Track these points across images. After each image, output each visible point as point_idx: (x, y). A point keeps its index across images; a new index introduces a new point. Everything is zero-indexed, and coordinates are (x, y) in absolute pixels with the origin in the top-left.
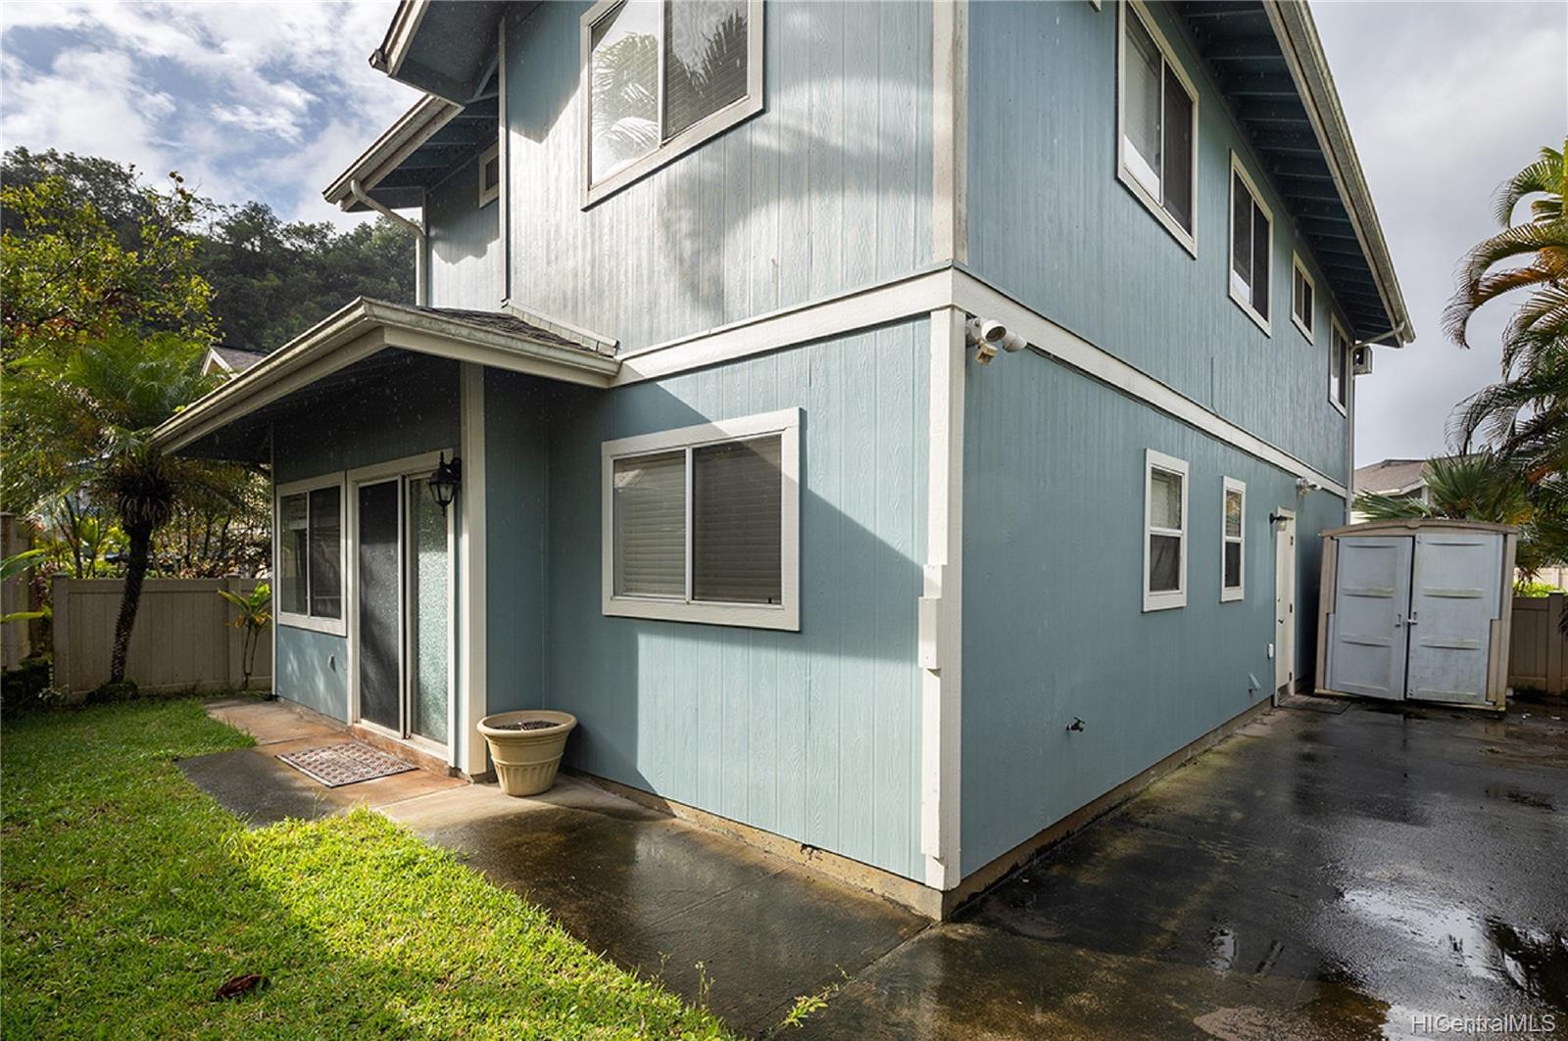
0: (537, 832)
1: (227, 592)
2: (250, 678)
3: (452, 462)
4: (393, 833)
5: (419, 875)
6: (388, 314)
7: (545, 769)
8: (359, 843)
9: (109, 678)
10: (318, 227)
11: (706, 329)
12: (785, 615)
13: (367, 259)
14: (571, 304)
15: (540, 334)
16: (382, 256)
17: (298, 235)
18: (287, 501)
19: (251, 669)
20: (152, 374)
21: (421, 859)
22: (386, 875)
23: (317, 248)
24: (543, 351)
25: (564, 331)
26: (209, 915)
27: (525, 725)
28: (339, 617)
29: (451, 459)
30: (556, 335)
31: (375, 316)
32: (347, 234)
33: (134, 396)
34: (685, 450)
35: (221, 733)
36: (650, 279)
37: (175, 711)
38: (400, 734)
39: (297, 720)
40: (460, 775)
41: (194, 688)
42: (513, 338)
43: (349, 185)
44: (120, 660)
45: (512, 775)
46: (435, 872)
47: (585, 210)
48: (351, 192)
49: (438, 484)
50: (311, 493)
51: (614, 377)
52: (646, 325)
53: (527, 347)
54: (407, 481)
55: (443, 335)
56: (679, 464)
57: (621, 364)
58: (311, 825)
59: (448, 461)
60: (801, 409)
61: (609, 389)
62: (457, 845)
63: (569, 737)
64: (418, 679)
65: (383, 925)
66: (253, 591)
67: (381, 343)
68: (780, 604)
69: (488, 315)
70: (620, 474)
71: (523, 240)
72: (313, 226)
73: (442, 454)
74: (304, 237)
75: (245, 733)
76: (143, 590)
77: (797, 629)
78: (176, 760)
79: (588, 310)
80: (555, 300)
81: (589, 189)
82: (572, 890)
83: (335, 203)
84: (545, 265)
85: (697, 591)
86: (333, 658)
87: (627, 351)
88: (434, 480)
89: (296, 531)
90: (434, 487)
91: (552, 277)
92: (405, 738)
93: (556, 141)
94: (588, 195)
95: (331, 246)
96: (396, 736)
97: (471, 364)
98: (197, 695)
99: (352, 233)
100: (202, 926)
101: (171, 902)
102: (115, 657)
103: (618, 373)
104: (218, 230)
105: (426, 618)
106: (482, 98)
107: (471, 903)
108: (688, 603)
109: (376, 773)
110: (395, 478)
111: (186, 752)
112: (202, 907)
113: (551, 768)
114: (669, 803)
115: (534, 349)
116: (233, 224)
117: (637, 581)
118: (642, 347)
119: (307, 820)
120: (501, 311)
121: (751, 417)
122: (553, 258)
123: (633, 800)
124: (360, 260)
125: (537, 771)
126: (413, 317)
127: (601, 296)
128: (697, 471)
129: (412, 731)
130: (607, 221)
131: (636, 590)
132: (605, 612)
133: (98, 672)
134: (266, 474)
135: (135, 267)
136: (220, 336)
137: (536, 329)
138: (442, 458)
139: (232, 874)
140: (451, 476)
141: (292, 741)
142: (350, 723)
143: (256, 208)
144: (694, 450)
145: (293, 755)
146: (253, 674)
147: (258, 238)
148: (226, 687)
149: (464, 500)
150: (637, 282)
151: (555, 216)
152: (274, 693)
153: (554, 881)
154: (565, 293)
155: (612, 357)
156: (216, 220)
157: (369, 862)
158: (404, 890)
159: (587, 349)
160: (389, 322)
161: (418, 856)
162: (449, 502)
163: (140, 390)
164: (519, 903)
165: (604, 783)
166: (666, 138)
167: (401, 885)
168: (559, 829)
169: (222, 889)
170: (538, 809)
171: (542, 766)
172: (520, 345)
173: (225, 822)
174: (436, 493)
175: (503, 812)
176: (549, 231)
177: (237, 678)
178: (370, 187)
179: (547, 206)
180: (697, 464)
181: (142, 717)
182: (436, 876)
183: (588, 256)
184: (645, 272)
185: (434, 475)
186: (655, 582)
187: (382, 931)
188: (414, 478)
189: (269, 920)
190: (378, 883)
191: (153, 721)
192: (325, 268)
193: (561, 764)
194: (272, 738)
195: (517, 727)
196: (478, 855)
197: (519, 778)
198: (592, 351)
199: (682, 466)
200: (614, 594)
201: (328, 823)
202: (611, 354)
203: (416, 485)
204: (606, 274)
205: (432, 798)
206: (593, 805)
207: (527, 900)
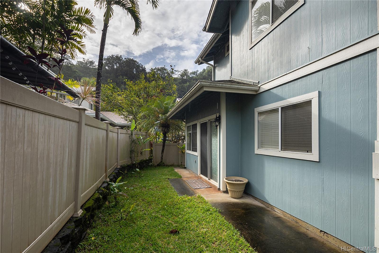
0: (238, 208)
1: (178, 146)
2: (182, 163)
3: (219, 116)
4: (205, 202)
5: (210, 214)
6: (204, 83)
7: (240, 192)
8: (199, 203)
9: (160, 162)
10: (196, 71)
11: (285, 73)
12: (314, 156)
13: (205, 76)
14: (247, 74)
15: (238, 83)
16: (207, 75)
17: (192, 74)
18: (188, 127)
19: (182, 161)
20: (167, 104)
21: (211, 210)
22: (203, 212)
23: (196, 76)
24: (239, 87)
25: (245, 81)
26: (170, 213)
27: (235, 180)
28: (197, 152)
29: (218, 115)
30: (243, 83)
31: (202, 84)
32: (201, 72)
33: (164, 108)
34: (279, 108)
35: (176, 174)
36: (268, 62)
37: (169, 169)
38: (208, 179)
39: (189, 173)
40: (220, 190)
41: (173, 164)
42: (232, 84)
43: (199, 59)
44: (162, 158)
45: (232, 193)
46: (214, 214)
47: (250, 49)
48: (200, 61)
49: (216, 122)
50: (192, 125)
51: (258, 91)
52: (267, 75)
53: (235, 86)
54: (210, 121)
55: (216, 86)
56: (277, 112)
57: (260, 87)
58: (190, 197)
59: (218, 116)
60: (319, 91)
61: (257, 94)
62: (219, 208)
63: (246, 185)
64: (212, 167)
65: (202, 225)
66: (183, 146)
67: (203, 90)
68: (312, 153)
69: (227, 81)
70: (260, 117)
71: (235, 61)
72: (195, 71)
73: (216, 115)
74: (193, 74)
75: (180, 175)
76: (165, 145)
77: (318, 161)
78: (168, 179)
79: (251, 75)
80: (243, 74)
81: (251, 44)
82: (246, 227)
83: (197, 64)
84: (240, 66)
85: (283, 148)
86: (196, 160)
87: (261, 83)
88: (215, 121)
89: (189, 133)
90: (215, 122)
91: (242, 68)
92: (209, 180)
93: (243, 34)
94: (251, 45)
95: (198, 75)
96: (207, 179)
97: (223, 92)
98: (174, 166)
99: (202, 71)
100: (169, 216)
101: (164, 209)
102: (161, 158)
103: (259, 89)
104: (179, 76)
105: (213, 153)
106: (226, 30)
107: (221, 224)
108: (280, 151)
109: (202, 187)
110: (207, 121)
111: (170, 178)
112: (169, 211)
113: (241, 192)
114: (274, 208)
115: (237, 86)
116: (182, 74)
117: (264, 145)
118: (266, 82)
119: (189, 196)
120: (230, 79)
121: (300, 96)
122: (242, 64)
123: (263, 204)
124: (203, 76)
125: (238, 192)
126: (210, 83)
127: (254, 70)
128: (282, 114)
129: (210, 178)
130: (256, 51)
131: (264, 147)
132: (256, 153)
133: (159, 160)
134: (184, 122)
135: (165, 85)
136: (178, 95)
137: (238, 82)
138: (216, 116)
139: (175, 205)
140: (218, 119)
141: (188, 177)
142: (198, 175)
143: (185, 70)
144: (281, 108)
145: (188, 181)
146: (183, 162)
147: (186, 76)
148: (178, 165)
149: (221, 125)
150: (264, 64)
151: (243, 53)
152: (185, 167)
153: (242, 223)
154: (245, 72)
155: (257, 86)
156: (179, 74)
157: (200, 208)
158: (207, 217)
159: (251, 85)
160: (205, 85)
161: (210, 209)
162: (218, 126)
163: (165, 107)
164: (233, 227)
165: (256, 198)
166: (273, 23)
167: (206, 215)
168: (243, 209)
169: (173, 208)
170: (238, 202)
171: (239, 191)
172: (234, 86)
173: (175, 194)
174: (215, 124)
175: (230, 201)
176: (241, 57)
177: (180, 163)
178: (203, 58)
179: (241, 51)
180: (282, 112)
181: (165, 169)
182: (214, 215)
183: (251, 61)
184: (266, 61)
185: (215, 120)
186: (269, 145)
187: (201, 226)
188: (211, 121)
189: (180, 217)
190: (202, 214)
191: (166, 170)
192: (197, 79)
193: (244, 191)
194: (185, 176)
195: (233, 181)
196: (223, 212)
197: (234, 193)
198: (252, 85)
199: (278, 113)
200: (258, 148)
201: (193, 197)
202: (257, 85)
203: (211, 122)
204: (256, 64)
205: (214, 195)
206: (252, 204)
207: (235, 227)
